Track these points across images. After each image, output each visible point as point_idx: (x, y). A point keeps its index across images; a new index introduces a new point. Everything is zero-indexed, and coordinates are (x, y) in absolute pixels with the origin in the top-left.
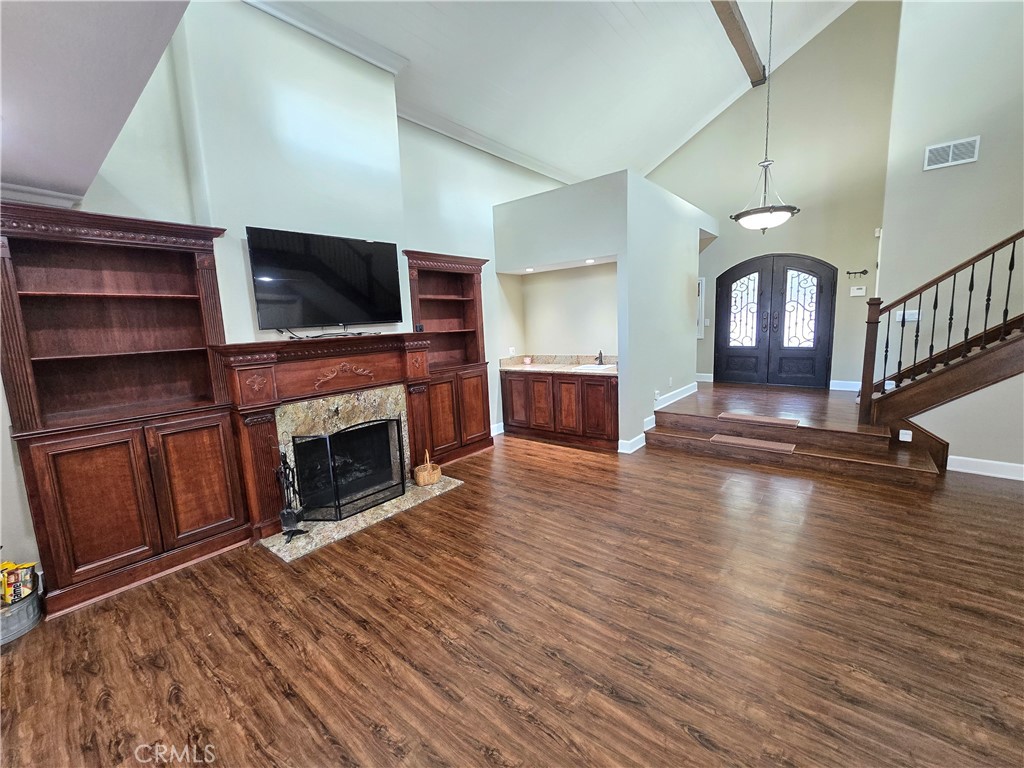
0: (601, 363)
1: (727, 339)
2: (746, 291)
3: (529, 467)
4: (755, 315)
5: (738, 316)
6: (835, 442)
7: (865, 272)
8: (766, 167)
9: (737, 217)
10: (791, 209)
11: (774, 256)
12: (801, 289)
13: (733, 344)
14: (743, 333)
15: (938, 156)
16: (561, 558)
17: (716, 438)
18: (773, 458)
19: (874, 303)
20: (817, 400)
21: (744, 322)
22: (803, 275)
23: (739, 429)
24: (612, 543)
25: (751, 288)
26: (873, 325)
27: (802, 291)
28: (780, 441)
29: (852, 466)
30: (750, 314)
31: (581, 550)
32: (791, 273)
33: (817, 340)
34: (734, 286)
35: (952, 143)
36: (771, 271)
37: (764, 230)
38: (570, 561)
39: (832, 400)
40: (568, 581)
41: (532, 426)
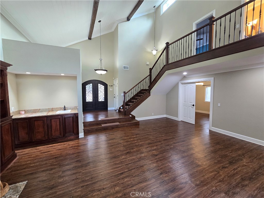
1: (85, 100)
2: (89, 88)
4: (92, 94)
5: (88, 94)
6: (124, 120)
7: (112, 86)
8: (101, 60)
9: (96, 70)
10: (107, 71)
11: (95, 80)
12: (101, 88)
13: (87, 101)
14: (89, 98)
15: (125, 67)
19: (124, 92)
21: (89, 96)
22: (101, 85)
23: (106, 122)
25: (90, 87)
26: (124, 96)
27: (101, 89)
28: (114, 122)
30: (91, 94)
33: (105, 100)
35: (126, 66)
36: (95, 84)
37: (101, 74)
39: (108, 112)
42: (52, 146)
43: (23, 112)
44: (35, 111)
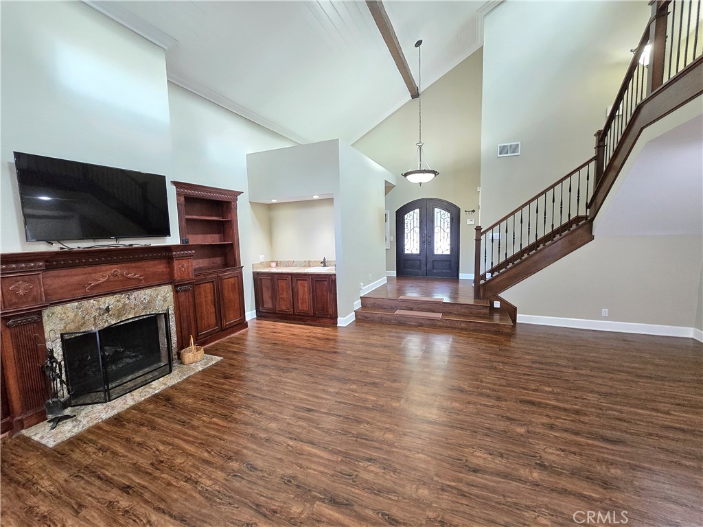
0: (325, 266)
1: (403, 250)
2: (412, 219)
3: (275, 342)
4: (418, 234)
5: (409, 234)
6: (463, 310)
7: (473, 211)
8: (420, 146)
9: (406, 175)
10: (434, 172)
11: (427, 199)
12: (442, 219)
13: (406, 252)
14: (412, 246)
15: (503, 150)
16: (296, 407)
17: (398, 312)
18: (429, 322)
19: (478, 229)
20: (452, 285)
21: (412, 239)
22: (443, 212)
23: (411, 306)
24: (333, 390)
25: (415, 218)
26: (478, 241)
27: (442, 220)
28: (434, 312)
29: (472, 325)
30: (415, 234)
31: (311, 399)
32: (436, 210)
33: (452, 250)
34: (406, 216)
35: (509, 144)
36: (426, 207)
37: (420, 183)
38: (303, 408)
39: (460, 285)
40: (300, 423)
41: (277, 312)
42: (291, 327)
43: (274, 264)
44: (288, 264)
